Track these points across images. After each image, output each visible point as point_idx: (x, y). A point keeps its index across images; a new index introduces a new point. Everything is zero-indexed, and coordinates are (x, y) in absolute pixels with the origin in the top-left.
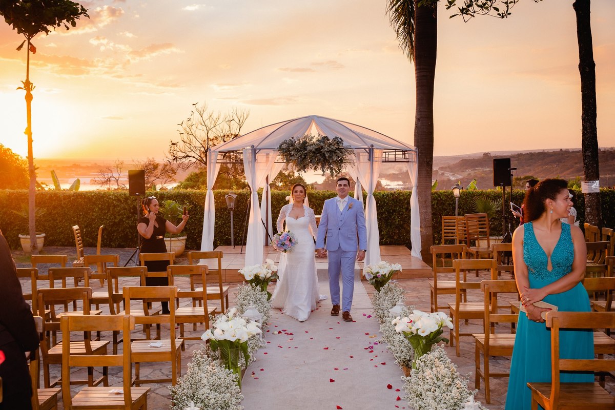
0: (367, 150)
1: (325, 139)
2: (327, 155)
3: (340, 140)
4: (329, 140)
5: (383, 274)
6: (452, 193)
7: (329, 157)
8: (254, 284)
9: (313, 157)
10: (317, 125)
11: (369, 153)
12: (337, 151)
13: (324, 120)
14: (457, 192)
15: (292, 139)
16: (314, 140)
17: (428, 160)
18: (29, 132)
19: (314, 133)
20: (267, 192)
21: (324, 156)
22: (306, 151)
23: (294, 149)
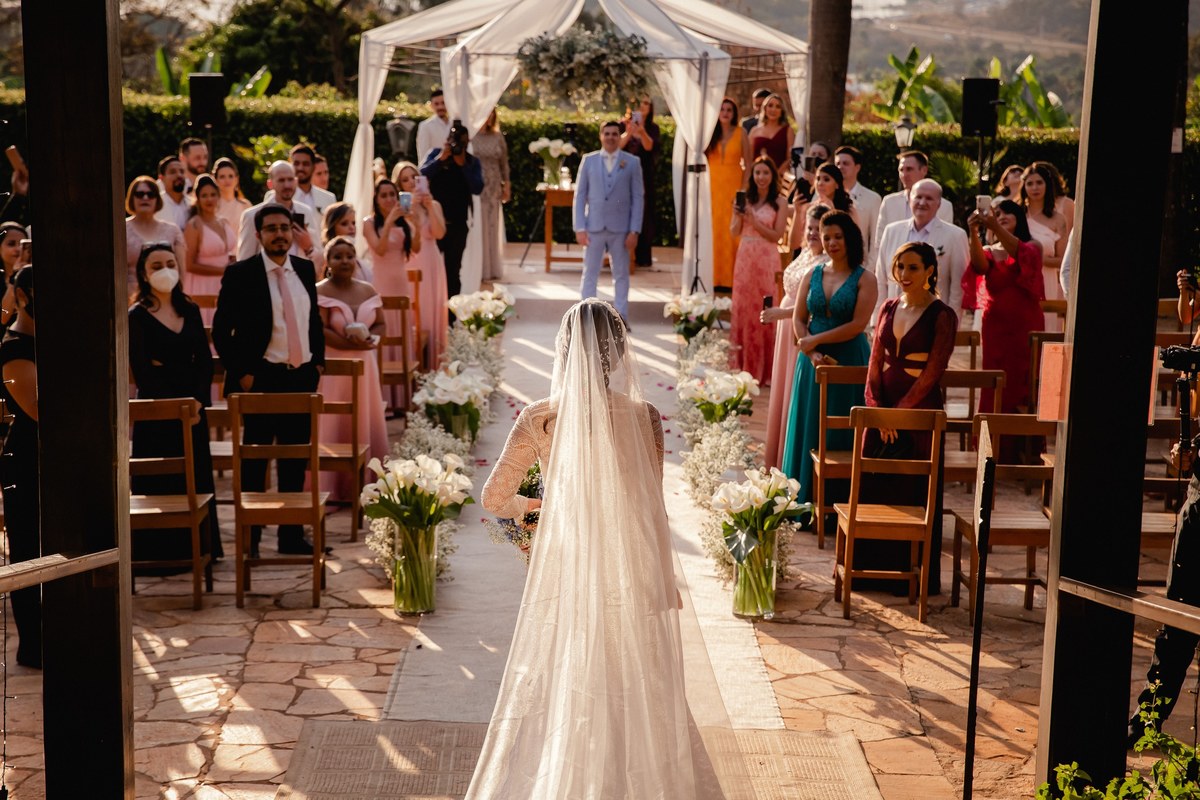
0: (696, 62)
2: (613, 73)
3: (641, 41)
4: (619, 41)
5: (700, 314)
7: (618, 76)
8: (473, 327)
9: (584, 74)
11: (700, 70)
12: (634, 65)
14: (903, 137)
15: (543, 36)
17: (836, 69)
21: (607, 73)
22: (572, 65)
23: (549, 58)
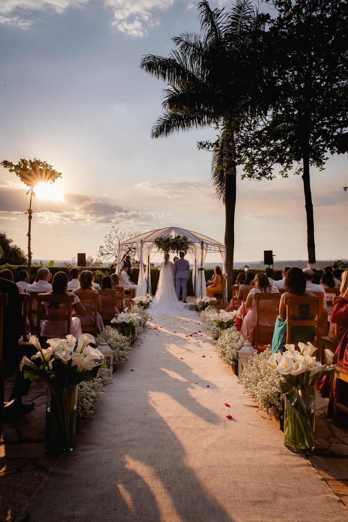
0: (200, 243)
1: (179, 237)
2: (179, 245)
3: (186, 238)
4: (181, 238)
5: (207, 302)
6: (244, 270)
7: (180, 246)
9: (172, 246)
10: (174, 231)
11: (201, 245)
12: (184, 243)
13: (178, 229)
14: (246, 269)
15: (161, 237)
16: (173, 238)
18: (29, 235)
19: (173, 235)
20: (148, 267)
21: (178, 245)
22: (169, 243)
23: (163, 242)
